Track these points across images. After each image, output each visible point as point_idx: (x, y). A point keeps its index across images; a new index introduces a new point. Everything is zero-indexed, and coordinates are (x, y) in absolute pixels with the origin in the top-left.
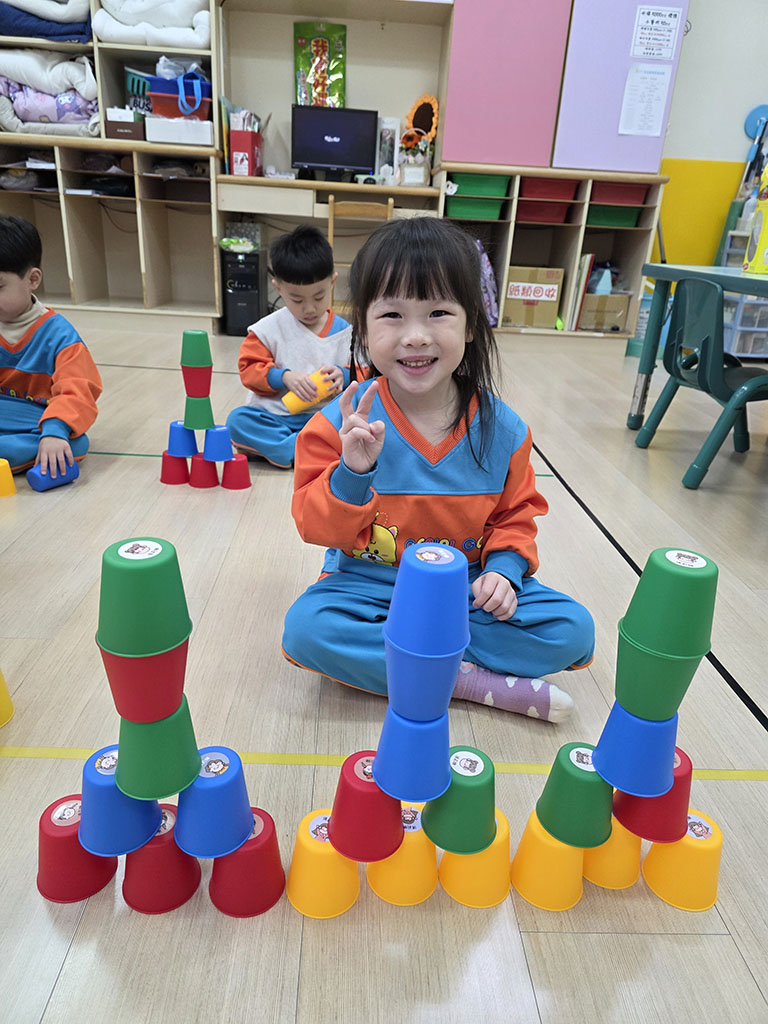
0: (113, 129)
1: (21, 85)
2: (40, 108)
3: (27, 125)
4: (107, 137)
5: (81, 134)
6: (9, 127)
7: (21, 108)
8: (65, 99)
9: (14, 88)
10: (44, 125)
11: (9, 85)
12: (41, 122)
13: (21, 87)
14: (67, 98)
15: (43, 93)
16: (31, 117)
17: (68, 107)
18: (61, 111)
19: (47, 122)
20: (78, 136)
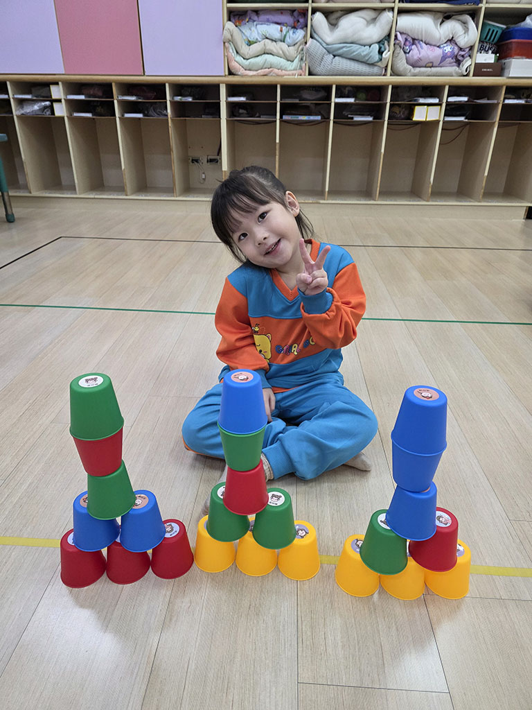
0: (480, 70)
1: (414, 39)
2: (431, 57)
3: (418, 70)
4: (474, 76)
5: (454, 74)
6: (403, 73)
7: (416, 57)
8: (448, 49)
9: (410, 42)
10: (429, 69)
11: (406, 40)
12: (426, 67)
13: (414, 41)
14: (449, 47)
15: (431, 45)
16: (420, 64)
17: (449, 54)
18: (444, 58)
19: (431, 67)
20: (452, 76)
